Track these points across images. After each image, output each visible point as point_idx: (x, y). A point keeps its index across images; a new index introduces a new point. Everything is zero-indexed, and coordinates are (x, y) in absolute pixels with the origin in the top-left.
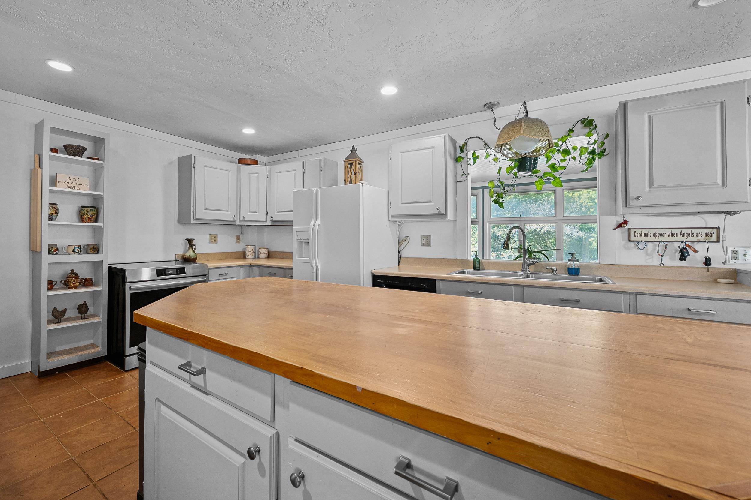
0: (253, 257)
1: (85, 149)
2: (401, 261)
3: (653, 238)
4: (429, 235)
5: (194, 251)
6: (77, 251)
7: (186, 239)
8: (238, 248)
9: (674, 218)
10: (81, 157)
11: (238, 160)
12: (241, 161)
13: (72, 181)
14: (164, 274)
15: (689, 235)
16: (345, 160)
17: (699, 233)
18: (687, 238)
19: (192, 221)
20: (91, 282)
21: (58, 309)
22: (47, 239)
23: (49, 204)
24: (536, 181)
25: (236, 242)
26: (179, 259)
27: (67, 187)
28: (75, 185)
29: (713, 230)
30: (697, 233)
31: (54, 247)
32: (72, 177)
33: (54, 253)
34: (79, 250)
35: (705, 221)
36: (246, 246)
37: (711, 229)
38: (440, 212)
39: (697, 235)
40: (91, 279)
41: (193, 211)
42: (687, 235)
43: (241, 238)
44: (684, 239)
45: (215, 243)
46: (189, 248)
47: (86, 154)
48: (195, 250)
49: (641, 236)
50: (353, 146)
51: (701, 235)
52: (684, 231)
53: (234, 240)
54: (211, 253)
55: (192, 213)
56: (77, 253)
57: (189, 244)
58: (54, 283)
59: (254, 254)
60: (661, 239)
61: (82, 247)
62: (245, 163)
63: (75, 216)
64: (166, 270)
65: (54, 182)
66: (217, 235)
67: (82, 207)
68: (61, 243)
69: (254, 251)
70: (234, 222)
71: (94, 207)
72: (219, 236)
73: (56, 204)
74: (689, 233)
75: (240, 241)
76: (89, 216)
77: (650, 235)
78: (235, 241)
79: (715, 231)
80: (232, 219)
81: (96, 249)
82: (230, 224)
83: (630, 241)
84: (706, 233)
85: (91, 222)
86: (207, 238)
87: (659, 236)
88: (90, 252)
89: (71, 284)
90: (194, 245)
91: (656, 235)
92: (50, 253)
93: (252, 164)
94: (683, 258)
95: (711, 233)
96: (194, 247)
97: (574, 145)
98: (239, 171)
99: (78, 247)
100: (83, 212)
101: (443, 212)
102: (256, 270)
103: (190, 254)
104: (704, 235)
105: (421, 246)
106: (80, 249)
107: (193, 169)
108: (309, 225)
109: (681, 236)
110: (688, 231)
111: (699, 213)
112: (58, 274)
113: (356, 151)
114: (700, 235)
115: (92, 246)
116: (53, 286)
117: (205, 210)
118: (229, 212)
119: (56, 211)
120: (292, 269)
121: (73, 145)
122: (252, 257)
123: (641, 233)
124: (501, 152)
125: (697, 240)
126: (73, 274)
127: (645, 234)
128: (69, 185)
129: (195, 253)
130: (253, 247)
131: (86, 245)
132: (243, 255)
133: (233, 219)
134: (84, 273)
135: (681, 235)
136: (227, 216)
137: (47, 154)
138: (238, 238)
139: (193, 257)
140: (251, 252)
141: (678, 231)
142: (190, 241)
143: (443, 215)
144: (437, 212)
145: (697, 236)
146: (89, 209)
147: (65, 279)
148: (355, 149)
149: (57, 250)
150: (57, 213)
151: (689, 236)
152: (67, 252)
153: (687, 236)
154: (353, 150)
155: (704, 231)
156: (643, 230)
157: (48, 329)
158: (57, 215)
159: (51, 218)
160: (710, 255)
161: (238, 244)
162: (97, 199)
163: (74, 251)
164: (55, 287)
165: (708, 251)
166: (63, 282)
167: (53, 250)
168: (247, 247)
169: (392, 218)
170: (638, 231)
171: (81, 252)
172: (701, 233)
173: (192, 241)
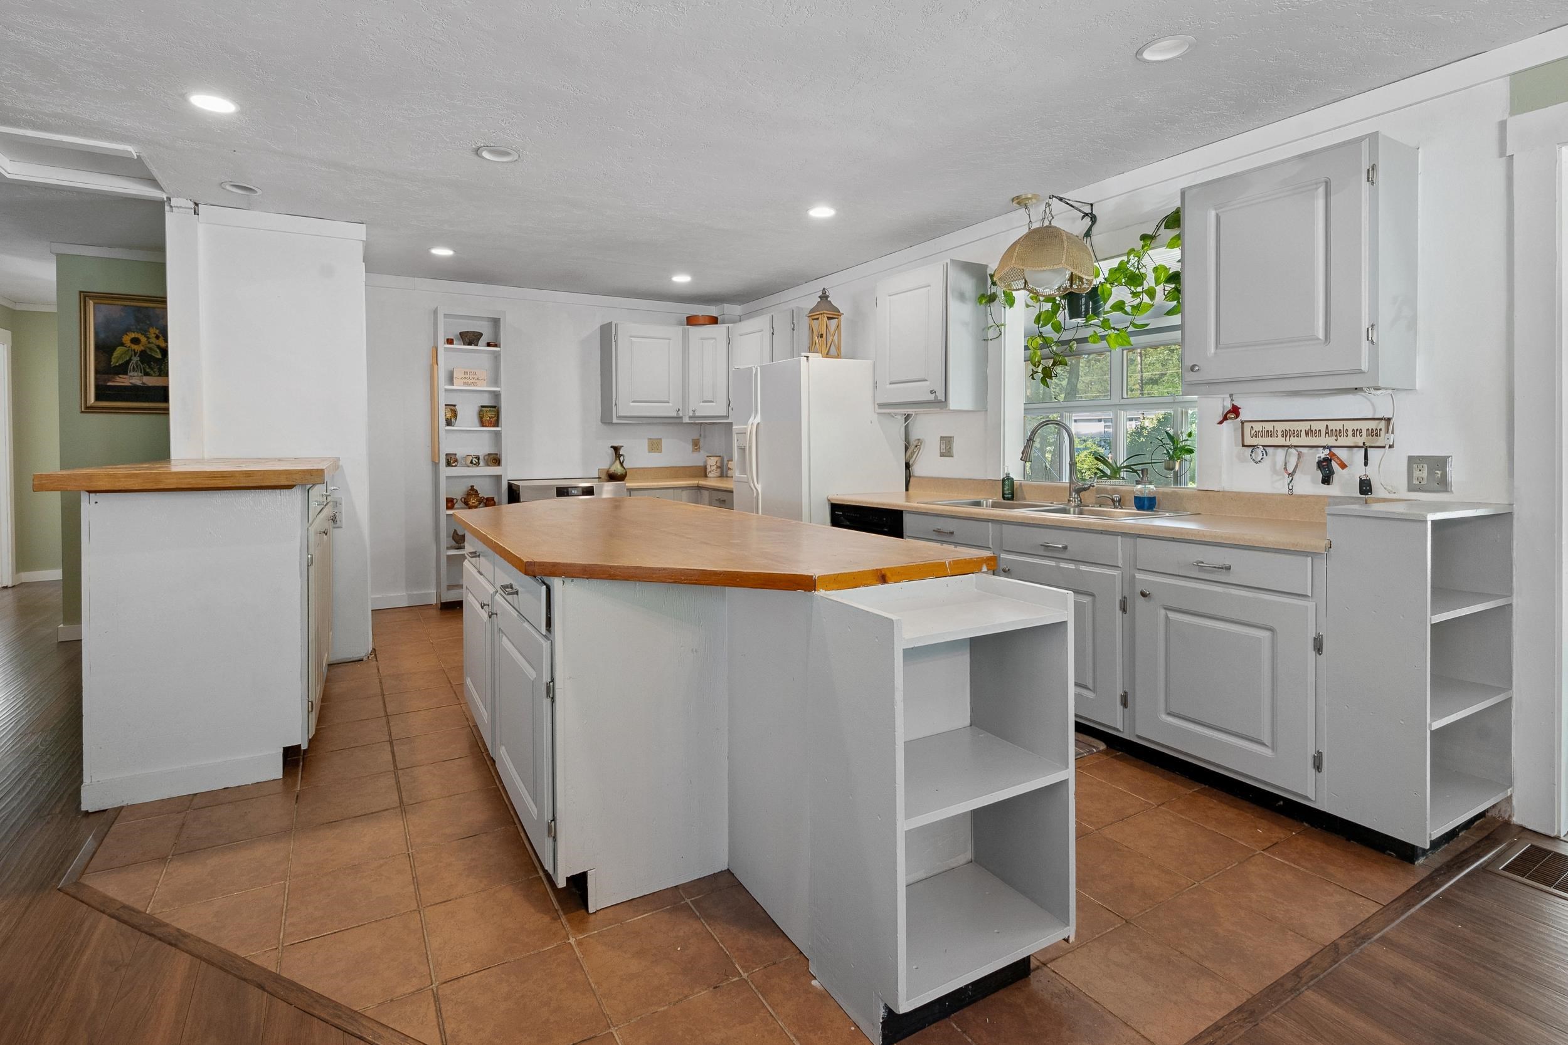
0: (718, 474)
1: (481, 335)
2: (911, 483)
3: (1280, 441)
4: (951, 437)
5: (622, 464)
6: (475, 463)
7: (612, 447)
8: (694, 459)
9: (1321, 399)
10: (477, 345)
11: (687, 318)
12: (691, 321)
13: (468, 376)
14: (566, 494)
15: (1339, 433)
16: (809, 313)
17: (1357, 430)
18: (1336, 440)
19: (615, 421)
20: (492, 502)
21: (458, 533)
22: (446, 448)
23: (446, 405)
24: (1090, 336)
25: (693, 451)
26: (604, 476)
27: (465, 384)
28: (471, 381)
29: (1379, 423)
30: (1353, 430)
31: (453, 457)
32: (468, 371)
33: (454, 465)
34: (475, 461)
35: (1373, 405)
36: (707, 456)
37: (1377, 422)
38: (936, 397)
39: (1354, 433)
40: (493, 499)
41: (616, 405)
42: (1337, 433)
43: (701, 444)
44: (1331, 441)
45: (659, 452)
46: (616, 459)
47: (483, 340)
48: (623, 462)
49: (1262, 437)
50: (824, 289)
51: (1360, 433)
52: (1333, 426)
53: (690, 447)
54: (651, 468)
55: (614, 408)
56: (475, 464)
57: (616, 453)
58: (455, 501)
59: (719, 470)
60: (1294, 441)
61: (481, 458)
62: (697, 323)
63: (476, 420)
64: (569, 489)
65: (451, 379)
66: (661, 439)
67: (482, 407)
68: (460, 452)
69: (718, 464)
70: (680, 419)
71: (495, 407)
72: (663, 441)
73: (455, 406)
74: (1340, 430)
75: (699, 448)
76: (488, 418)
77: (1275, 435)
78: (691, 449)
79: (1382, 425)
80: (675, 414)
81: (495, 460)
82: (674, 422)
83: (1243, 445)
84: (1368, 430)
85: (490, 427)
86: (645, 444)
87: (1290, 436)
88: (489, 464)
89: (470, 503)
90: (621, 455)
91: (1285, 434)
92: (449, 464)
93: (707, 323)
94: (1326, 480)
95: (1377, 429)
96: (622, 458)
97: (1159, 263)
98: (685, 338)
99: (476, 458)
100: (482, 413)
101: (941, 397)
102: (706, 493)
103: (617, 468)
104: (1364, 433)
105: (941, 456)
106: (479, 459)
107: (614, 343)
108: (746, 424)
109: (1327, 435)
110: (1337, 426)
111: (1356, 389)
112: (458, 493)
113: (828, 297)
114: (1358, 433)
115: (492, 456)
116: (454, 504)
117: (633, 402)
118: (671, 404)
119: (455, 414)
120: (732, 492)
121: (468, 332)
122: (714, 476)
123: (1262, 431)
124: (1025, 287)
125: (1355, 443)
126: (472, 491)
127: (1268, 431)
128: (466, 380)
129: (623, 467)
130: (717, 458)
131: (486, 455)
132: (703, 472)
133: (678, 413)
134: (485, 491)
135: (1326, 433)
136: (669, 410)
137: (442, 346)
138: (696, 444)
139: (619, 474)
140: (714, 467)
141: (1321, 426)
142: (616, 449)
143: (941, 402)
144: (932, 397)
145: (1354, 436)
146: (488, 409)
147: (465, 496)
148: (827, 294)
149: (456, 461)
150: (455, 416)
151: (1340, 436)
152: (466, 464)
153: (1336, 436)
154: (824, 297)
155: (1365, 426)
156: (1264, 424)
157: (448, 554)
158: (456, 419)
159: (449, 423)
160: (1372, 473)
161: (696, 454)
162: (497, 395)
163: (471, 462)
164: (456, 506)
165: (1366, 464)
166: (463, 499)
167: (451, 461)
168: (708, 458)
169: (879, 408)
170: (1258, 427)
171: (479, 464)
172: (1360, 429)
173: (620, 449)
